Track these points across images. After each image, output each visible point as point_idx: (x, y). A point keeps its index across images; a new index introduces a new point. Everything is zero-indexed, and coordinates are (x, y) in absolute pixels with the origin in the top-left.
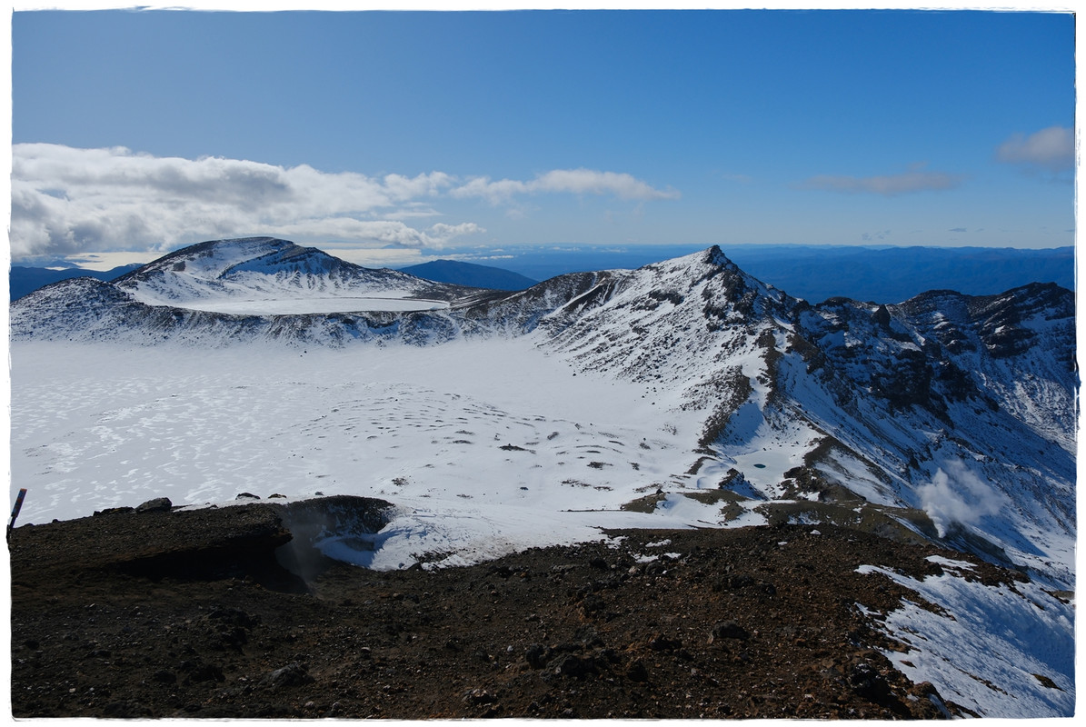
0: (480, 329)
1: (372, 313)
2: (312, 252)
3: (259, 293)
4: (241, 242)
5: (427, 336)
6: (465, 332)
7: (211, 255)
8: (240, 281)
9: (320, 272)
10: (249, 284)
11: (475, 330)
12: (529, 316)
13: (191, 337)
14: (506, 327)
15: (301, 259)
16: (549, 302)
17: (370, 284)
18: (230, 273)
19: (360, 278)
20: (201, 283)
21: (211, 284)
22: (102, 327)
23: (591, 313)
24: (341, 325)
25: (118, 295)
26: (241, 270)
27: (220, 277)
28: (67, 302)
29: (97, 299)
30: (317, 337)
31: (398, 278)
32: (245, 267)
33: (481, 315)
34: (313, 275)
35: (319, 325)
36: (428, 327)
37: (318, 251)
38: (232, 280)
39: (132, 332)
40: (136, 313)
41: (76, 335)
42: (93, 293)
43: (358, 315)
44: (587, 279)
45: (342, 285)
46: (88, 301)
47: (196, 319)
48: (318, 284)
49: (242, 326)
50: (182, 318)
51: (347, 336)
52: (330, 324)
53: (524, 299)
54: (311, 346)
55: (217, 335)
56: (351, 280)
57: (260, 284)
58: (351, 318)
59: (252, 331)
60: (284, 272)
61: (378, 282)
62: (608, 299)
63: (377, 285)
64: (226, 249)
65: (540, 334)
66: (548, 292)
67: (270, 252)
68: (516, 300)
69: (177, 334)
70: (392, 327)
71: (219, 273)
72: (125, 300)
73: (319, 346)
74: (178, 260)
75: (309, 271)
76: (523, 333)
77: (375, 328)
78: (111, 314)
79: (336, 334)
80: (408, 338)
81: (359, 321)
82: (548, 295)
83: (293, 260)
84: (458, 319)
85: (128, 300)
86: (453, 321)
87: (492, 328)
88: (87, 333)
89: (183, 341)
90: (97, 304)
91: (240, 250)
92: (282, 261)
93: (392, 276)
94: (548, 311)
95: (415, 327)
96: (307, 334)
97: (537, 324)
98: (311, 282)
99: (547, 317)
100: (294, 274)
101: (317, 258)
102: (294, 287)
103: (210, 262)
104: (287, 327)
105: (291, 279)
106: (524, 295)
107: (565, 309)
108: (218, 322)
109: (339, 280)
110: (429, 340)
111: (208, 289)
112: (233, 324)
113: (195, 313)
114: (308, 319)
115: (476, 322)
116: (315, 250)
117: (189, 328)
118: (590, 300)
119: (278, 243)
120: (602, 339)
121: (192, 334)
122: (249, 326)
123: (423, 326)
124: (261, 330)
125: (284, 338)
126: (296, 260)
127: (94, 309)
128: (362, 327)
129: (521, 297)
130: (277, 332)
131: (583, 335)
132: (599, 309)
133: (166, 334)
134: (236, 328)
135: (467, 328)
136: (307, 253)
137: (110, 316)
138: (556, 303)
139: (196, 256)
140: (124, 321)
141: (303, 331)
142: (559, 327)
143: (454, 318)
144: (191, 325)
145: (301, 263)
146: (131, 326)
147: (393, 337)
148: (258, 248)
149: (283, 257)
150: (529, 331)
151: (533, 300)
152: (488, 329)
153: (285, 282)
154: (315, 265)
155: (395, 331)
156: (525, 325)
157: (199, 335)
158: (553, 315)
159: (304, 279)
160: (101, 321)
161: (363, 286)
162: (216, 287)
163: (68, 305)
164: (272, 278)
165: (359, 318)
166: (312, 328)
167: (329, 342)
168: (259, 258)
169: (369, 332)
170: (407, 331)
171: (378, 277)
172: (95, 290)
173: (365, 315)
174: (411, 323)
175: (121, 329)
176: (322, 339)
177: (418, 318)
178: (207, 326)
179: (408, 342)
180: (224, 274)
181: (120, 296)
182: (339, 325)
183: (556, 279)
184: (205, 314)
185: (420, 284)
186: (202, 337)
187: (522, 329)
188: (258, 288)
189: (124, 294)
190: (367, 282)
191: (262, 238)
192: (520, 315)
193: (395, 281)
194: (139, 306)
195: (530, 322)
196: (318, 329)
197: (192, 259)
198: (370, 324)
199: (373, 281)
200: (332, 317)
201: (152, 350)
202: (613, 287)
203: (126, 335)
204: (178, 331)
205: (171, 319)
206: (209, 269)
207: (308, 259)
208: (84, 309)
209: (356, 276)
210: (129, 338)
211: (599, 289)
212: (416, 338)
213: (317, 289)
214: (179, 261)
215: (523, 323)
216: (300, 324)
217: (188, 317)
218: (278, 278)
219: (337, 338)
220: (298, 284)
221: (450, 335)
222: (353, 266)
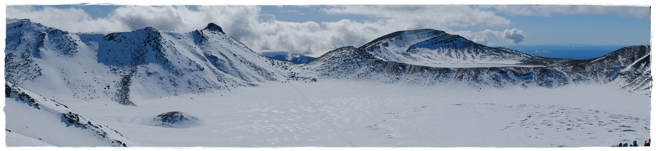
0: (582, 78)
1: (514, 67)
2: (457, 37)
3: (429, 60)
4: (417, 32)
5: (552, 81)
6: (574, 80)
7: (401, 39)
8: (418, 53)
9: (462, 48)
10: (423, 55)
11: (579, 78)
12: (611, 70)
13: (412, 79)
14: (598, 77)
15: (451, 42)
16: (621, 62)
17: (492, 56)
18: (412, 48)
19: (486, 53)
20: (398, 53)
21: (404, 54)
22: (362, 72)
24: (499, 74)
25: (368, 56)
26: (418, 47)
27: (407, 51)
28: (343, 59)
29: (358, 57)
30: (486, 80)
31: (510, 53)
32: (420, 45)
33: (581, 70)
34: (458, 51)
35: (485, 74)
36: (551, 76)
37: (460, 37)
38: (414, 52)
39: (379, 75)
40: (380, 65)
41: (350, 76)
42: (356, 54)
43: (507, 68)
45: (476, 57)
46: (354, 58)
47: (412, 69)
48: (462, 56)
49: (440, 73)
50: (405, 69)
51: (504, 80)
52: (491, 73)
53: (606, 61)
54: (483, 86)
55: (426, 78)
56: (480, 54)
57: (429, 55)
58: (503, 70)
59: (446, 76)
60: (441, 48)
61: (497, 55)
63: (497, 57)
64: (408, 35)
65: (620, 81)
66: (620, 57)
67: (433, 37)
68: (601, 61)
69: (403, 77)
70: (529, 76)
71: (406, 49)
72: (372, 58)
73: (487, 86)
75: (455, 47)
76: (610, 80)
77: (519, 76)
78: (367, 66)
79: (496, 79)
80: (540, 82)
81: (509, 72)
82: (620, 58)
83: (446, 42)
84: (568, 72)
85: (374, 58)
86: (565, 74)
87: (589, 77)
88: (355, 75)
89: (408, 81)
90: (358, 60)
91: (416, 36)
92: (439, 42)
93: (505, 52)
94: (623, 67)
95: (543, 76)
96: (479, 79)
97: (617, 76)
98: (457, 54)
99: (622, 71)
100: (447, 50)
101: (459, 41)
102: (448, 57)
103: (401, 42)
104: (466, 75)
105: (446, 53)
106: (605, 59)
107: (634, 66)
108: (426, 71)
109: (474, 54)
110: (553, 84)
111: (402, 57)
112: (434, 72)
113: (411, 66)
114: (478, 70)
115: (579, 74)
116: (458, 36)
117: (410, 74)
118: (648, 61)
119: (436, 32)
121: (413, 77)
122: (444, 74)
123: (548, 75)
124: (451, 76)
125: (466, 80)
126: (448, 42)
127: (358, 63)
128: (511, 76)
129: (603, 59)
130: (461, 77)
133: (398, 77)
134: (436, 74)
135: (574, 78)
136: (454, 38)
137: (366, 67)
138: (626, 63)
139: (393, 39)
140: (374, 70)
141: (476, 77)
143: (565, 71)
144: (411, 72)
145: (451, 44)
146: (378, 72)
147: (531, 82)
148: (426, 35)
149: (440, 40)
150: (613, 80)
151: (612, 62)
152: (587, 78)
153: (443, 55)
154: (459, 45)
155: (531, 78)
156: (610, 76)
157: (416, 77)
158: (626, 69)
159: (453, 53)
160: (362, 69)
161: (489, 58)
162: (407, 56)
163: (344, 61)
164: (435, 52)
165: (508, 70)
166: (481, 75)
167: (493, 83)
168: (427, 41)
169: (515, 78)
170: (539, 79)
171: (497, 52)
172: (357, 53)
173: (511, 69)
174: (540, 74)
175: (373, 73)
176: (488, 82)
177: (544, 71)
178: (419, 73)
179: (541, 85)
180: (409, 49)
181: (370, 56)
182: (497, 74)
183: (622, 49)
184: (417, 66)
185: (524, 57)
186: (418, 79)
187: (608, 78)
188: (429, 57)
189: (371, 55)
190: (491, 55)
191: (427, 30)
192: (605, 70)
193: (508, 54)
194: (380, 61)
195: (613, 74)
196: (485, 76)
197: (392, 41)
198: (515, 74)
199: (494, 54)
200: (492, 69)
201: (392, 85)
203: (376, 77)
204: (404, 75)
205: (399, 68)
206: (401, 46)
207: (455, 42)
208: (352, 63)
209: (483, 52)
210: (378, 78)
212: (545, 83)
213: (461, 58)
214: (385, 42)
215: (608, 75)
216: (473, 73)
217: (408, 67)
218: (439, 52)
219: (498, 81)
220: (450, 56)
221: (565, 81)
222: (481, 46)
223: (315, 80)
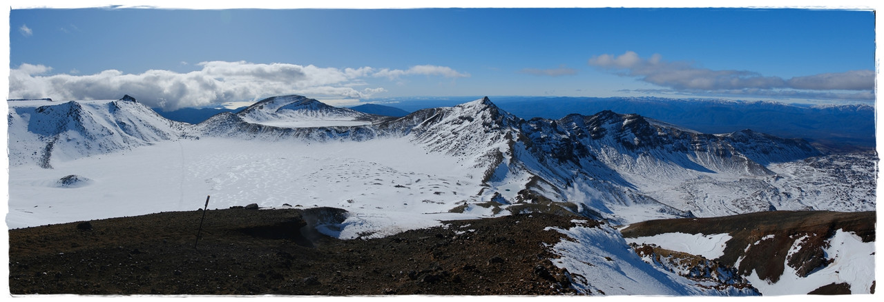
0: (385, 134)
1: (338, 127)
4: (285, 97)
5: (362, 137)
6: (378, 135)
7: (273, 103)
8: (284, 113)
9: (316, 109)
11: (383, 134)
12: (406, 127)
14: (396, 132)
16: (415, 121)
17: (337, 115)
18: (280, 110)
20: (269, 114)
21: (273, 114)
22: (232, 131)
23: (434, 126)
24: (325, 132)
26: (284, 108)
27: (276, 112)
28: (221, 121)
29: (231, 120)
30: (314, 137)
31: (350, 112)
32: (286, 107)
33: (385, 128)
34: (313, 111)
35: (315, 132)
36: (362, 133)
37: (316, 100)
38: (281, 113)
39: (242, 134)
40: (244, 126)
41: (223, 135)
42: (229, 118)
43: (332, 127)
44: (432, 112)
45: (325, 115)
46: (228, 121)
47: (266, 129)
48: (315, 114)
49: (284, 132)
50: (261, 129)
51: (327, 137)
52: (320, 131)
53: (404, 120)
54: (311, 141)
55: (274, 136)
56: (329, 113)
57: (292, 115)
58: (329, 129)
59: (288, 134)
60: (301, 109)
62: (441, 120)
64: (278, 100)
65: (411, 136)
66: (415, 117)
67: (296, 101)
68: (401, 121)
69: (259, 135)
70: (347, 133)
71: (276, 110)
72: (240, 121)
73: (315, 141)
74: (260, 105)
75: (311, 109)
77: (339, 133)
79: (322, 136)
80: (353, 138)
81: (333, 130)
83: (305, 104)
84: (375, 129)
85: (242, 121)
86: (373, 130)
87: (390, 133)
88: (227, 134)
89: (261, 138)
90: (231, 122)
91: (284, 100)
92: (300, 105)
93: (347, 111)
94: (415, 126)
95: (356, 133)
97: (410, 131)
98: (312, 114)
99: (414, 128)
100: (305, 110)
101: (315, 103)
102: (305, 116)
103: (272, 105)
104: (302, 133)
105: (304, 112)
106: (404, 118)
107: (422, 125)
108: (275, 130)
109: (325, 113)
110: (362, 139)
111: (271, 116)
112: (280, 131)
113: (266, 126)
114: (311, 129)
115: (383, 130)
116: (314, 100)
118: (433, 121)
119: (299, 97)
120: (439, 137)
121: (264, 135)
122: (287, 132)
123: (360, 132)
124: (291, 134)
125: (301, 137)
126: (307, 104)
127: (230, 124)
128: (334, 133)
130: (298, 135)
131: (430, 136)
132: (437, 124)
133: (255, 135)
134: (281, 133)
135: (379, 133)
136: (311, 101)
137: (235, 127)
138: (418, 122)
139: (267, 103)
140: (240, 129)
141: (309, 135)
142: (420, 133)
144: (264, 131)
145: (308, 106)
147: (347, 137)
148: (291, 99)
149: (301, 103)
150: (407, 134)
151: (408, 120)
152: (388, 133)
153: (302, 114)
154: (314, 106)
155: (348, 135)
157: (267, 135)
158: (417, 127)
159: (309, 112)
160: (232, 129)
161: (335, 115)
162: (274, 116)
163: (221, 123)
164: (296, 112)
166: (312, 133)
167: (319, 139)
168: (292, 103)
169: (337, 135)
170: (353, 135)
171: (341, 111)
173: (335, 127)
174: (355, 131)
175: (240, 132)
176: (316, 138)
177: (358, 129)
178: (270, 132)
179: (353, 140)
180: (278, 110)
181: (239, 119)
182: (323, 132)
183: (418, 111)
184: (270, 127)
185: (359, 114)
186: (268, 137)
187: (403, 134)
188: (291, 116)
190: (336, 113)
191: (292, 95)
192: (402, 127)
193: (348, 113)
194: (245, 123)
195: (407, 130)
196: (315, 134)
198: (337, 132)
199: (339, 113)
200: (320, 129)
201: (249, 142)
202: (443, 115)
203: (240, 135)
205: (257, 129)
206: (272, 108)
207: (311, 104)
208: (226, 124)
209: (332, 111)
210: (242, 136)
211: (437, 116)
212: (357, 138)
213: (314, 117)
215: (404, 131)
216: (307, 132)
217: (263, 128)
218: (299, 112)
219: (323, 137)
220: (307, 114)
221: (372, 136)
222: (331, 107)
223: (198, 138)
